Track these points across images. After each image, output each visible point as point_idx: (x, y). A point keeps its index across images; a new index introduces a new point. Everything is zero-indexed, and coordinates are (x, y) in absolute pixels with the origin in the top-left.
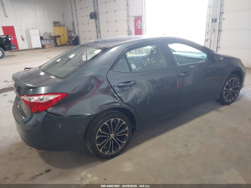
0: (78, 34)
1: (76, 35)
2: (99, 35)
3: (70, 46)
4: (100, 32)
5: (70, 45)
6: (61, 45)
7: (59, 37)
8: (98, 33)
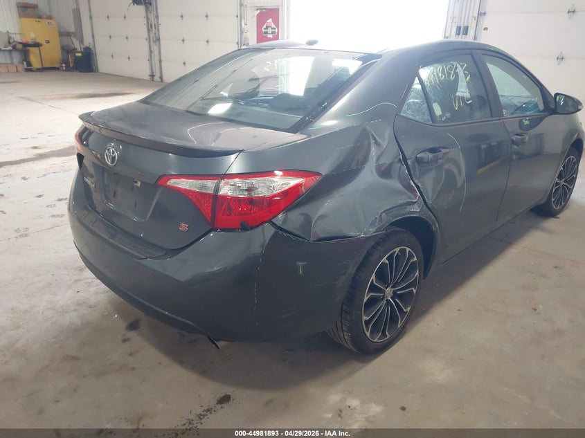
0: (92, 43)
1: (86, 44)
2: (155, 49)
3: (69, 73)
4: (159, 40)
5: (68, 69)
6: (43, 69)
7: (37, 45)
8: (152, 42)
